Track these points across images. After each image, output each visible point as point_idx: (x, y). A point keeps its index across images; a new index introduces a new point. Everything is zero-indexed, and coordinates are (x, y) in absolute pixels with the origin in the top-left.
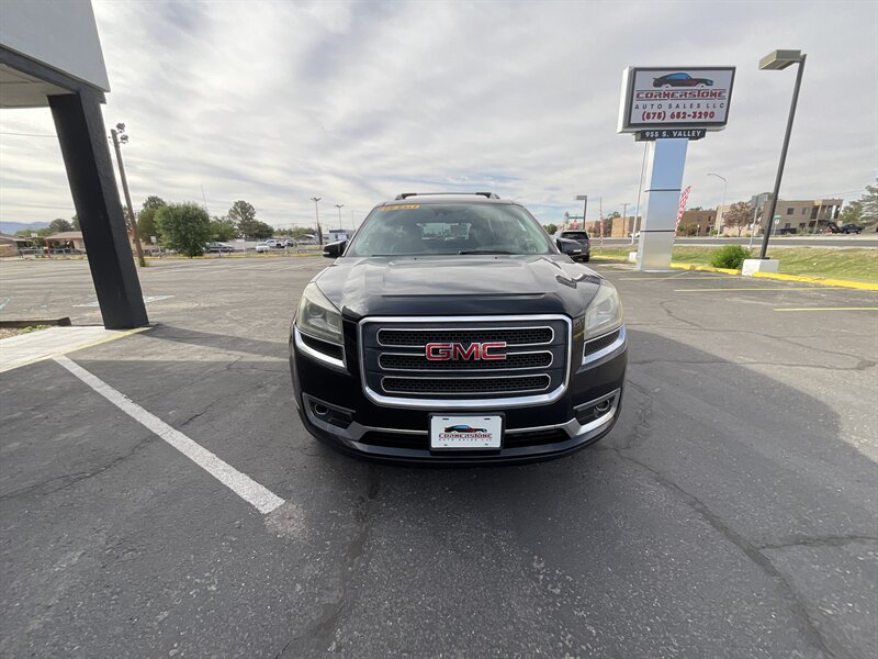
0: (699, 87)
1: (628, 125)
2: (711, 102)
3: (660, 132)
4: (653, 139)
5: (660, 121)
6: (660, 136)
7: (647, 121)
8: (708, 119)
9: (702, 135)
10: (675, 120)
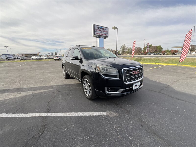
0: (104, 30)
1: (94, 34)
2: (106, 33)
3: (99, 37)
4: (98, 38)
5: (99, 35)
6: (100, 37)
7: (97, 34)
8: (106, 36)
9: (105, 38)
10: (101, 35)
